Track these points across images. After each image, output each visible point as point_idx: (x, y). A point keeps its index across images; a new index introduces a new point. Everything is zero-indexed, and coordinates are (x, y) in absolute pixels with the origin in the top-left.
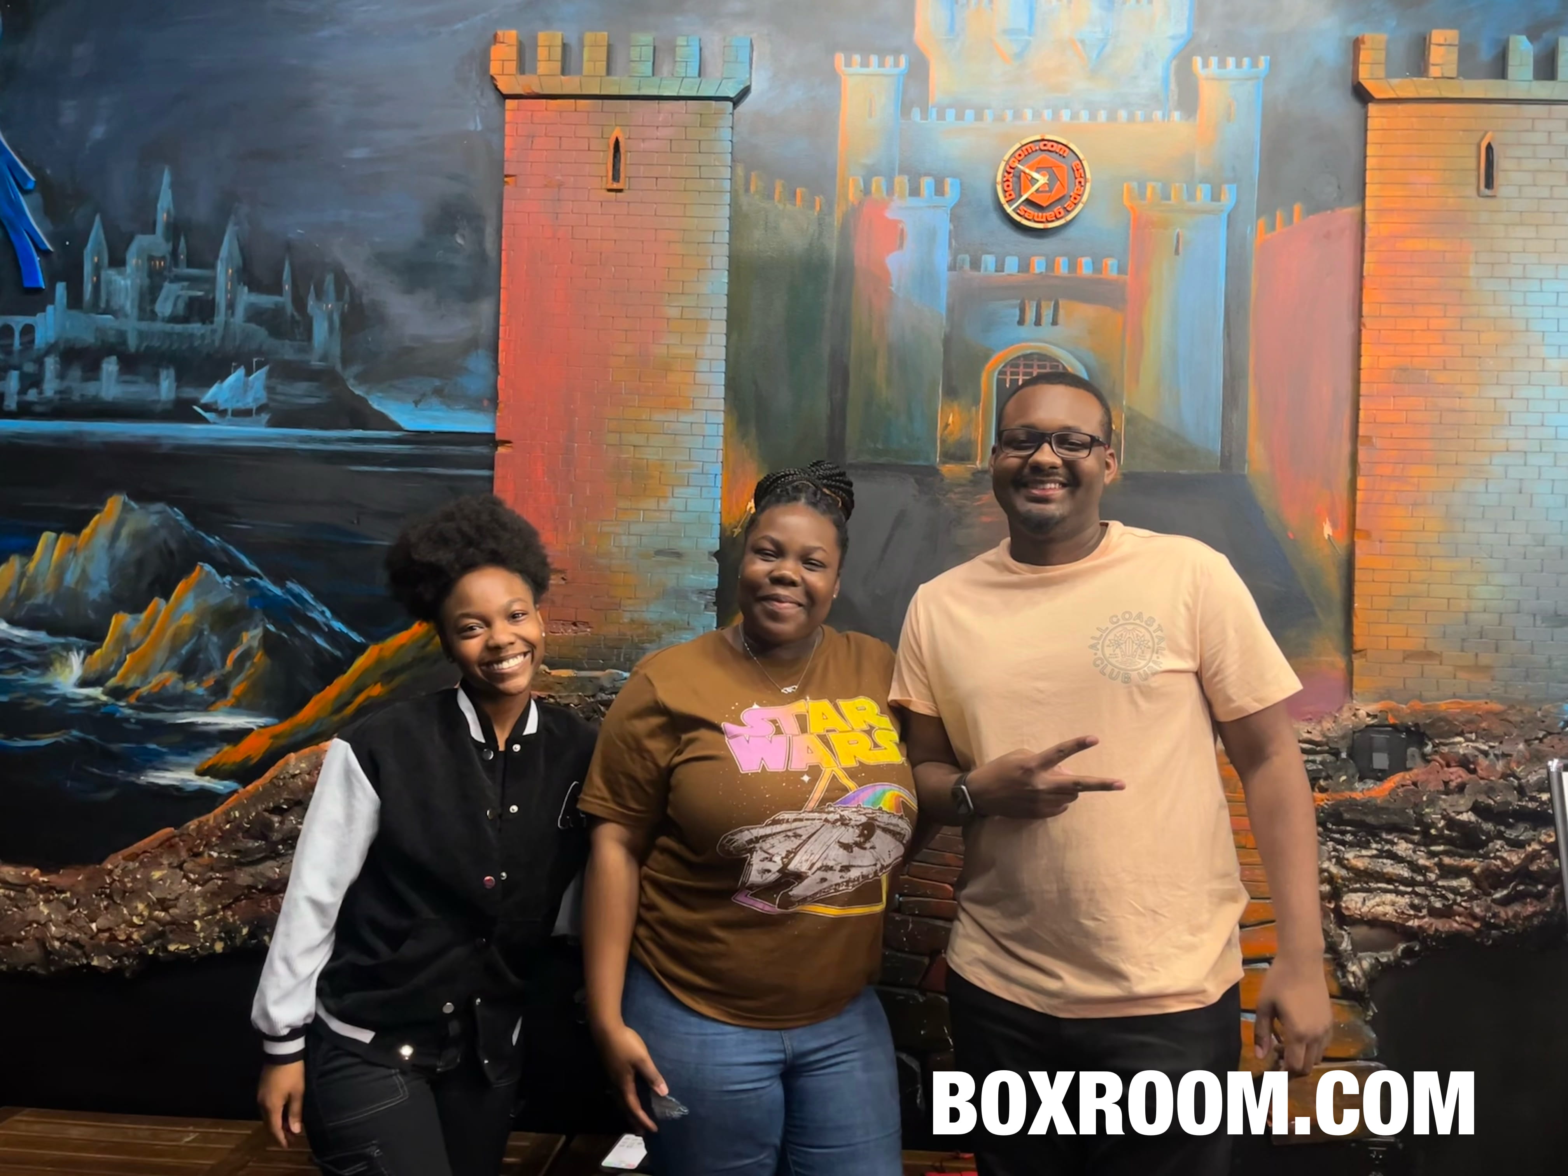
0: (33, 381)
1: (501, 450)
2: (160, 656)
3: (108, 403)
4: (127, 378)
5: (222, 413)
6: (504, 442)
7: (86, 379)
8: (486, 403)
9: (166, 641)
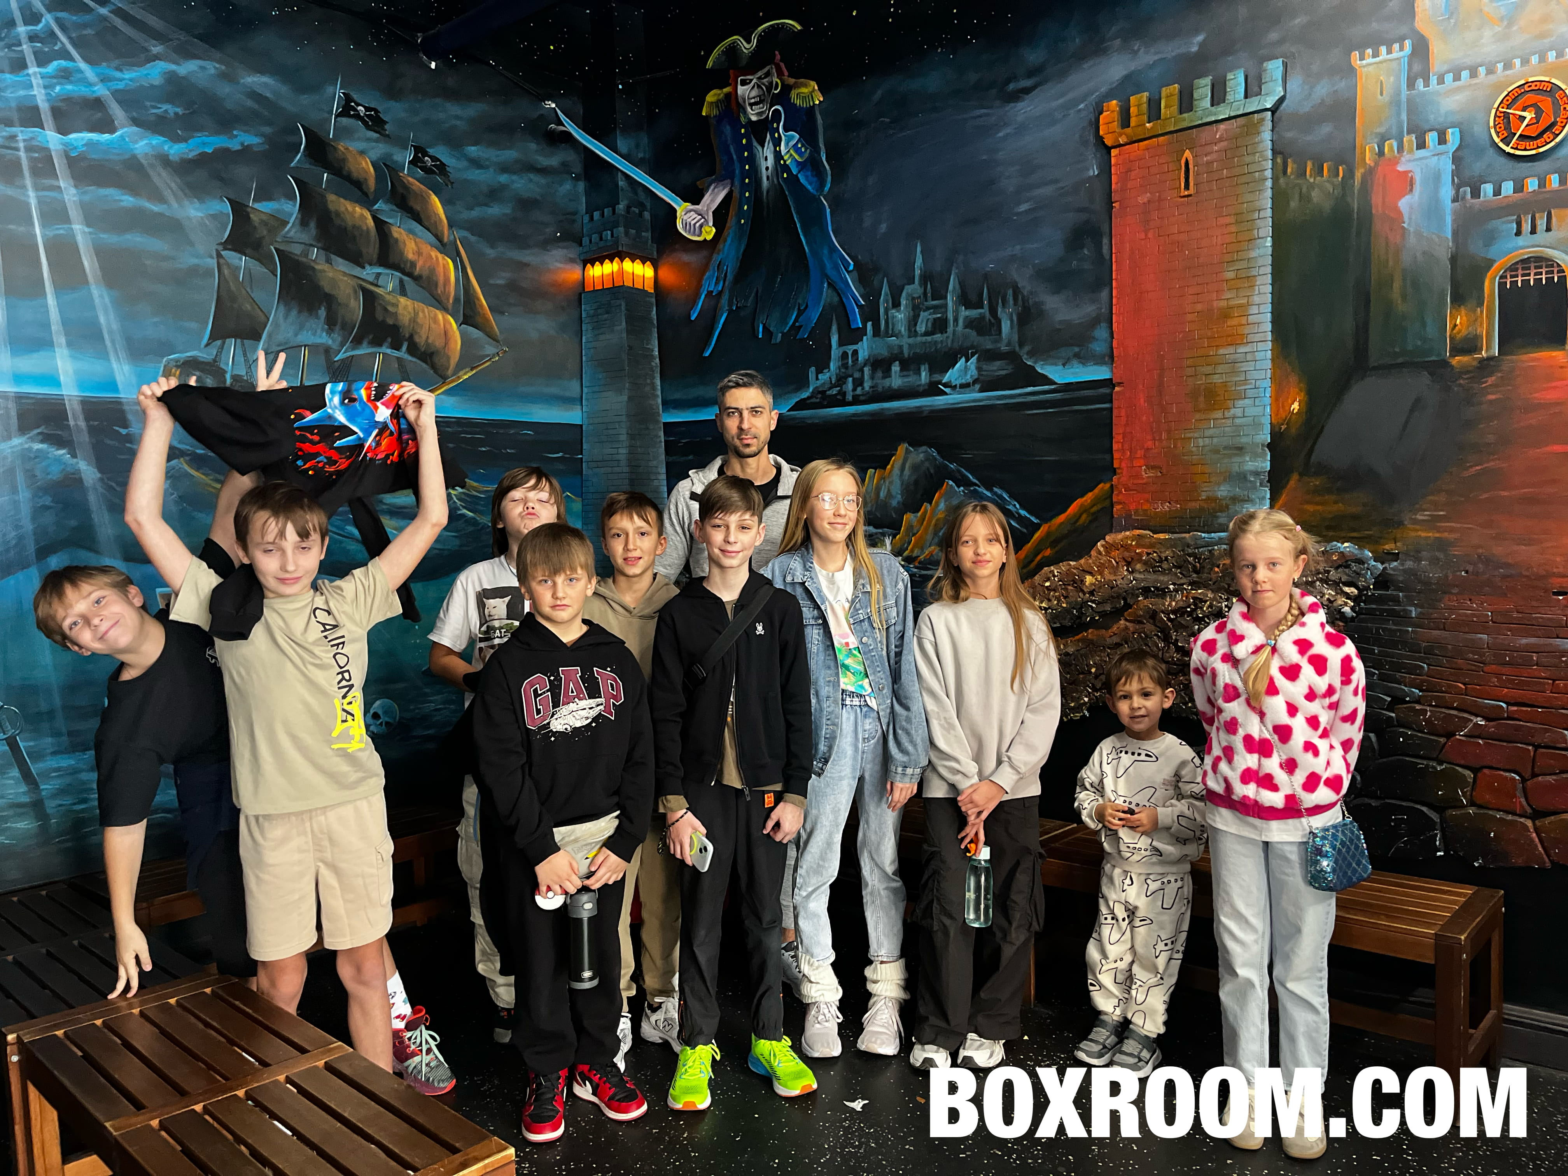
0: (858, 383)
1: (1117, 389)
2: (929, 537)
3: (895, 390)
4: (905, 373)
5: (954, 388)
6: (1119, 384)
7: (884, 378)
8: (1107, 359)
9: (931, 528)
